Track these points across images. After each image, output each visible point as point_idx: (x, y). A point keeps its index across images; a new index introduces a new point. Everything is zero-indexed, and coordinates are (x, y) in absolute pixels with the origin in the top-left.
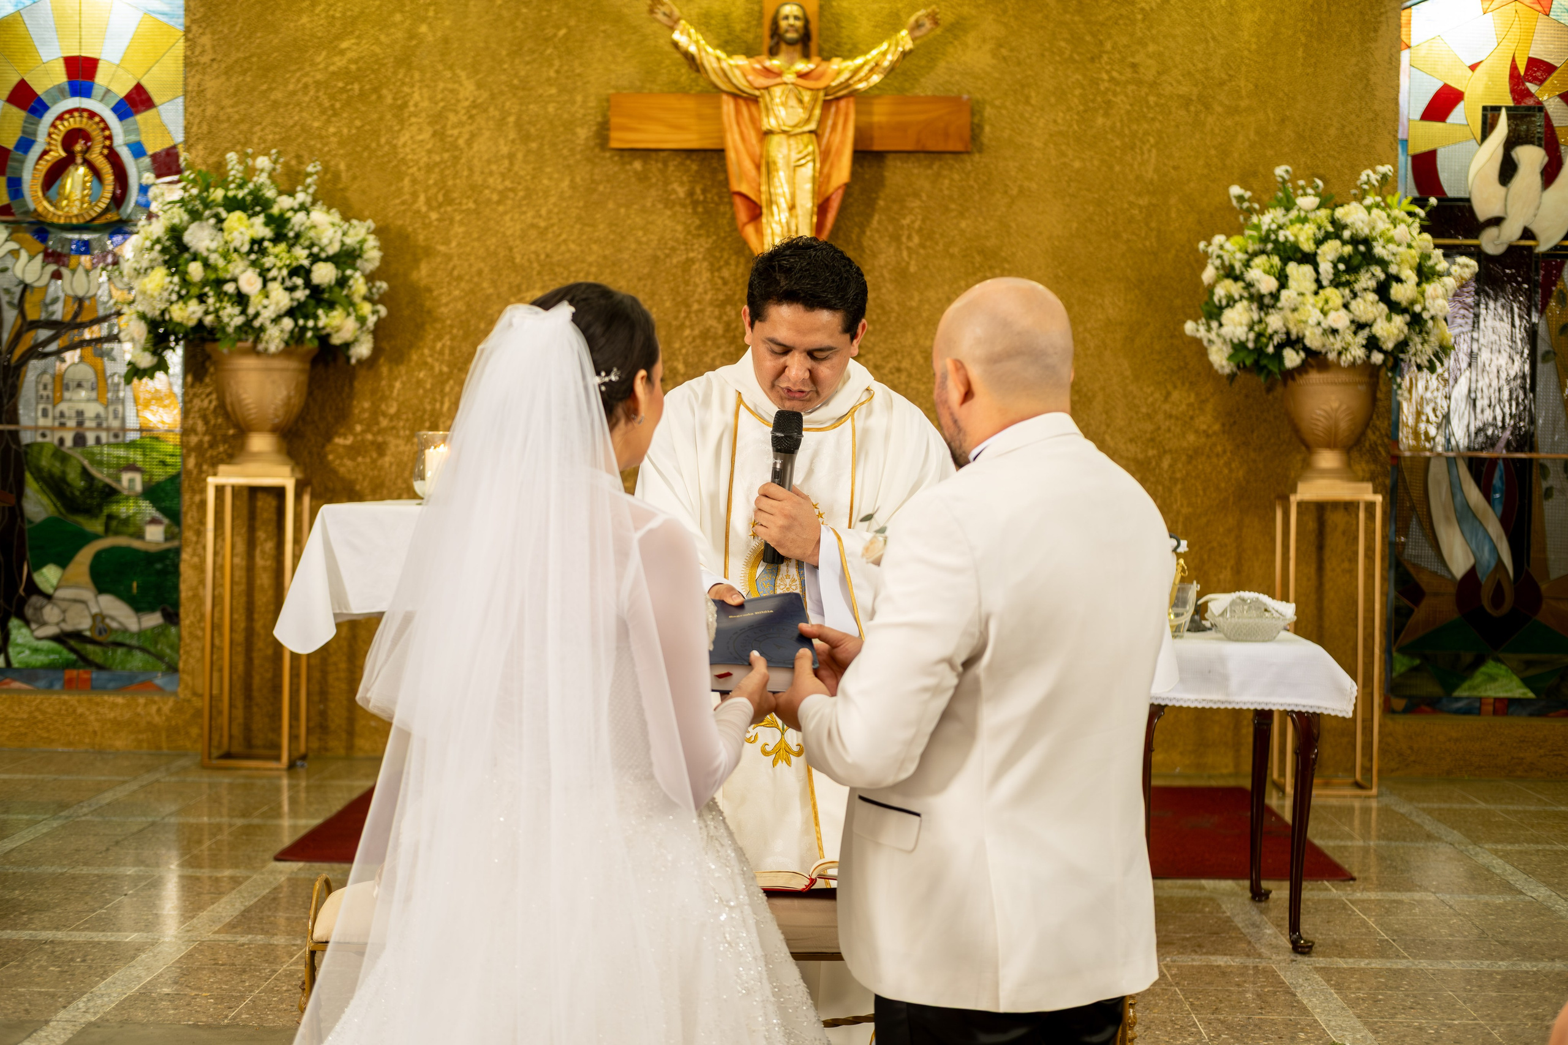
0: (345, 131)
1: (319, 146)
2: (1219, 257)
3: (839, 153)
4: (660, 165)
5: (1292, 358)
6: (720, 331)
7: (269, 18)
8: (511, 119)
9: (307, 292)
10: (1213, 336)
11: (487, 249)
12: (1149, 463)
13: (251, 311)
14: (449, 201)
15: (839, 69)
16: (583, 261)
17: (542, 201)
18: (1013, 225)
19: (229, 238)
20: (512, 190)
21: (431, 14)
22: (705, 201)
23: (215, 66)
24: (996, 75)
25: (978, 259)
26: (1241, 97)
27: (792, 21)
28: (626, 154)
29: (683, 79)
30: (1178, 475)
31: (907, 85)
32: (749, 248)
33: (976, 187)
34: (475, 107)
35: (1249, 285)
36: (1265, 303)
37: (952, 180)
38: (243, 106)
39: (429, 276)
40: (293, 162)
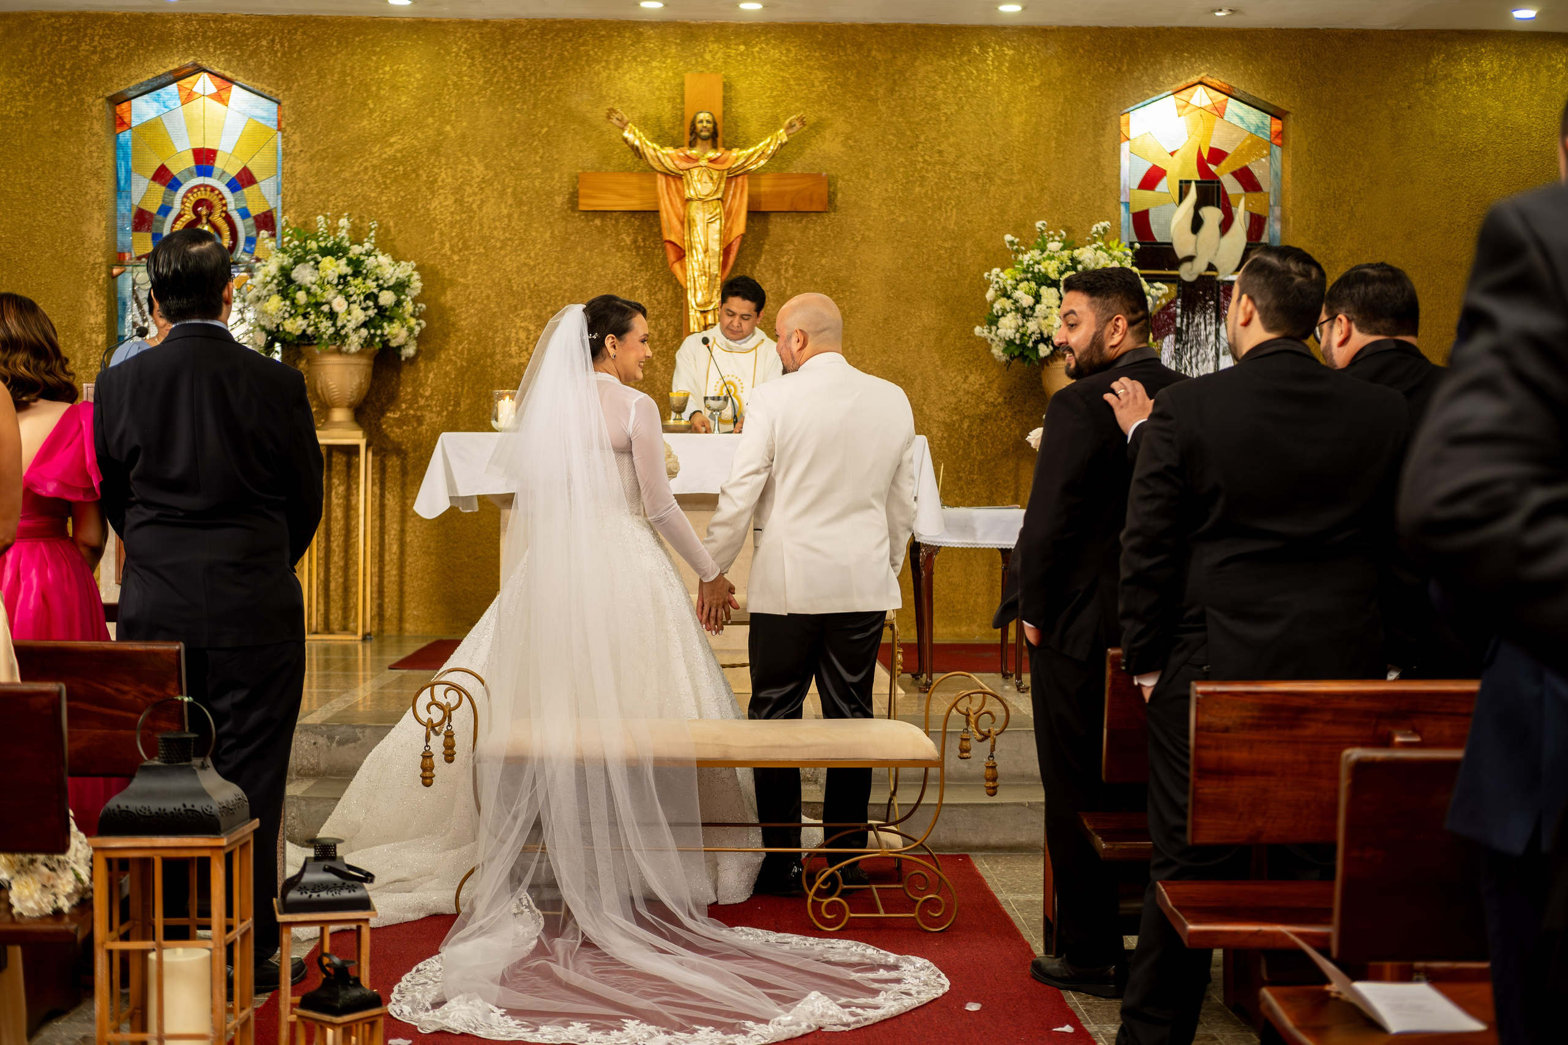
0: (394, 199)
1: (375, 210)
2: (997, 282)
3: (738, 213)
4: (613, 222)
5: (1044, 350)
6: (656, 337)
7: (341, 121)
8: (510, 190)
9: (376, 311)
10: (992, 336)
11: (493, 281)
12: (954, 425)
13: (339, 324)
14: (467, 248)
15: (738, 156)
16: (560, 289)
17: (531, 247)
18: (858, 261)
19: (323, 275)
20: (510, 239)
21: (453, 118)
22: (644, 246)
23: (303, 155)
24: (846, 158)
25: (834, 285)
26: (1013, 174)
27: (705, 124)
28: (590, 214)
29: (628, 162)
30: (974, 433)
31: (784, 166)
32: (676, 279)
33: (832, 235)
34: (484, 182)
35: (1016, 301)
36: (1026, 314)
37: (815, 230)
38: (322, 183)
39: (452, 299)
40: (357, 221)
